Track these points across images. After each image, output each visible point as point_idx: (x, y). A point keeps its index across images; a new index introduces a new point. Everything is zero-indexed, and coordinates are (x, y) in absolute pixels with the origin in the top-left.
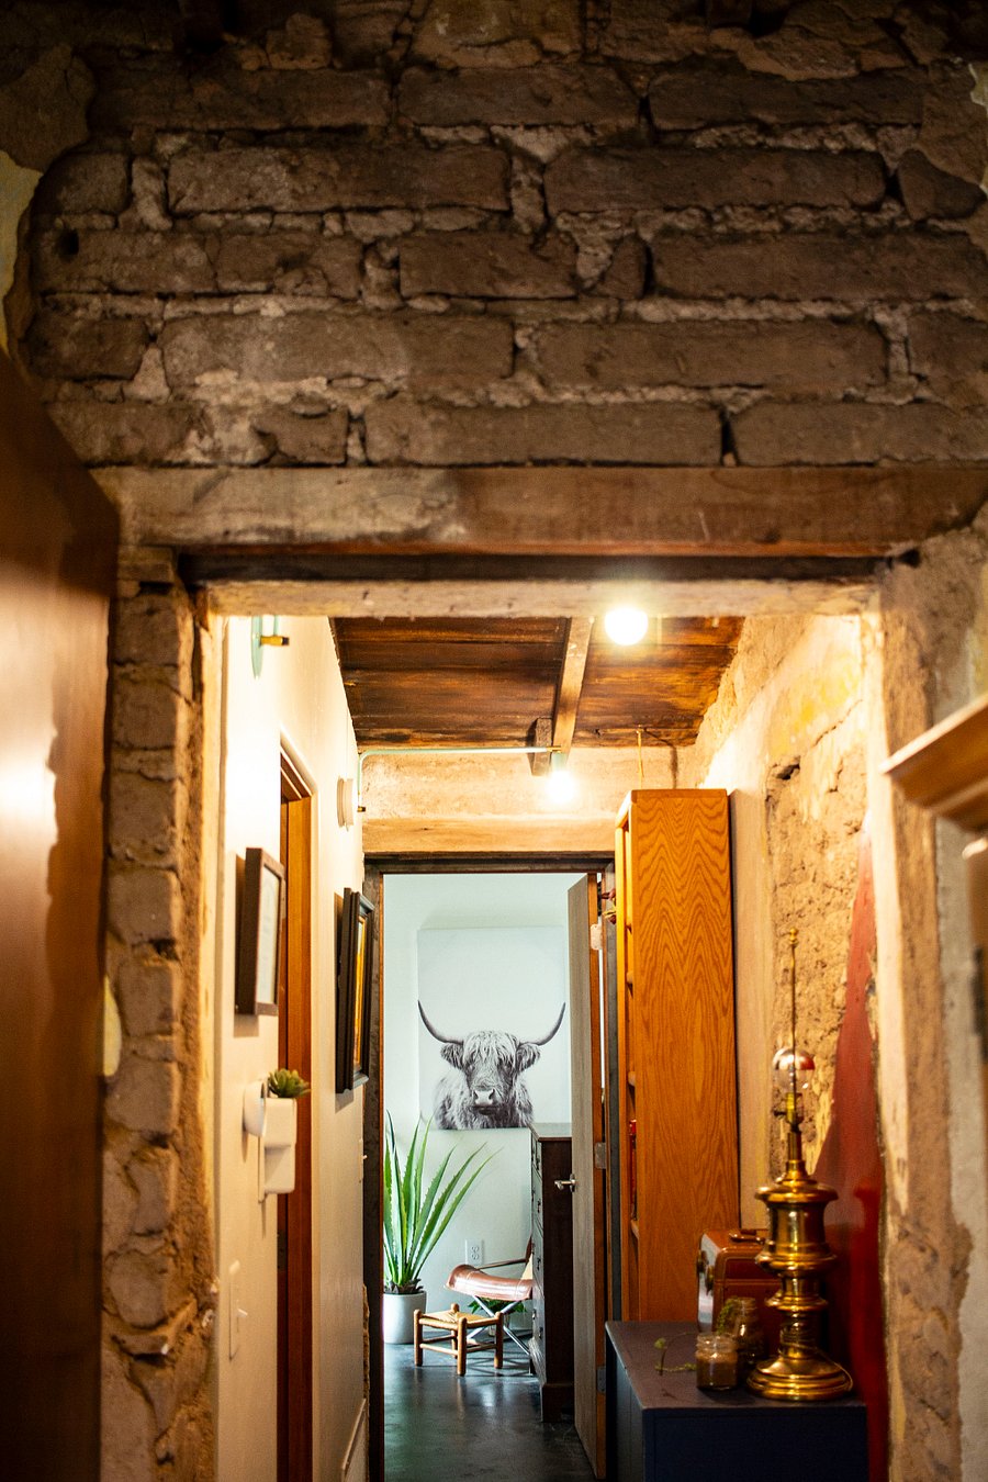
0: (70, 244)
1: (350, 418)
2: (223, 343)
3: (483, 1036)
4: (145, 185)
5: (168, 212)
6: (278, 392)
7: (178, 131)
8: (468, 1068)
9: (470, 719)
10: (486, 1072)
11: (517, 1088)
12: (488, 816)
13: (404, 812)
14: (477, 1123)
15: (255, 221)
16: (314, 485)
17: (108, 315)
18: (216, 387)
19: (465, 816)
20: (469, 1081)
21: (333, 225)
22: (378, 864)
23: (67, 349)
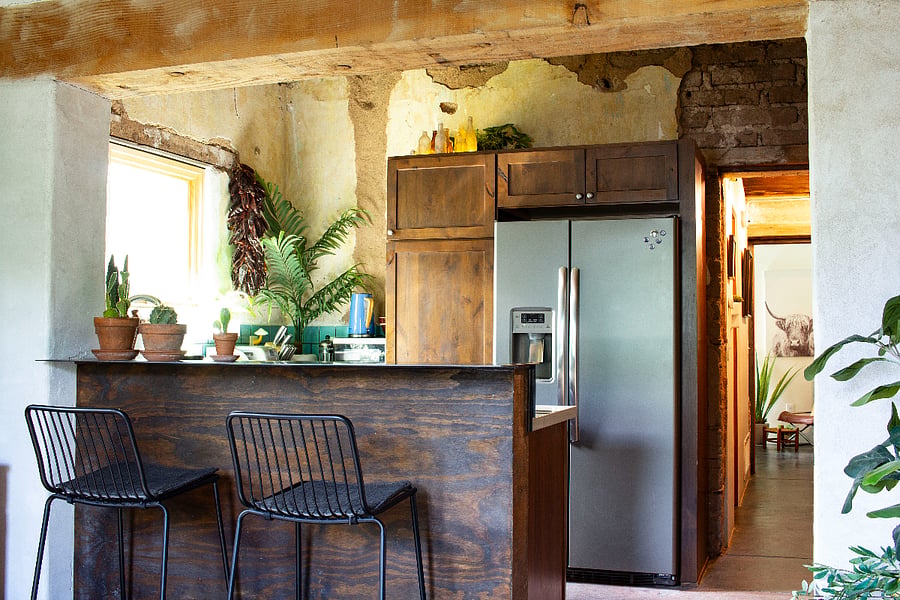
0: (689, 94)
1: (758, 135)
2: (726, 117)
3: (794, 317)
4: (706, 78)
5: (713, 86)
6: (741, 129)
7: (713, 65)
8: (787, 330)
9: (788, 186)
10: (796, 332)
11: (810, 339)
12: (795, 222)
13: (763, 222)
14: (792, 354)
15: (733, 87)
16: (750, 151)
17: (699, 112)
18: (726, 129)
19: (786, 222)
20: (788, 336)
21: (752, 86)
22: (752, 241)
23: (691, 121)
